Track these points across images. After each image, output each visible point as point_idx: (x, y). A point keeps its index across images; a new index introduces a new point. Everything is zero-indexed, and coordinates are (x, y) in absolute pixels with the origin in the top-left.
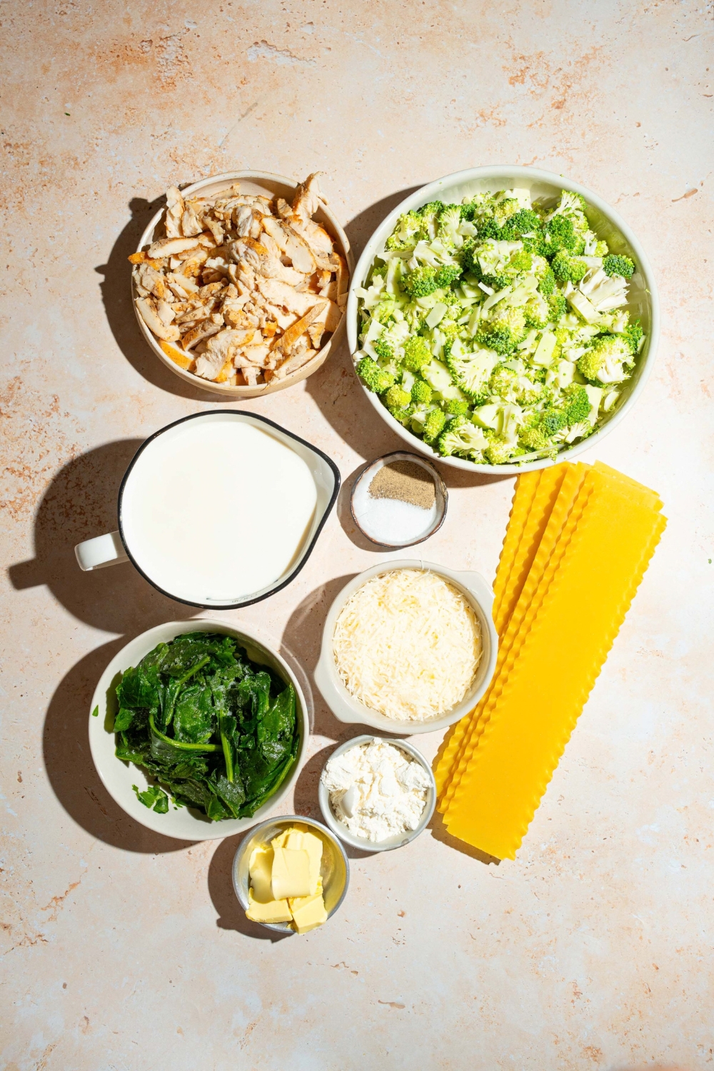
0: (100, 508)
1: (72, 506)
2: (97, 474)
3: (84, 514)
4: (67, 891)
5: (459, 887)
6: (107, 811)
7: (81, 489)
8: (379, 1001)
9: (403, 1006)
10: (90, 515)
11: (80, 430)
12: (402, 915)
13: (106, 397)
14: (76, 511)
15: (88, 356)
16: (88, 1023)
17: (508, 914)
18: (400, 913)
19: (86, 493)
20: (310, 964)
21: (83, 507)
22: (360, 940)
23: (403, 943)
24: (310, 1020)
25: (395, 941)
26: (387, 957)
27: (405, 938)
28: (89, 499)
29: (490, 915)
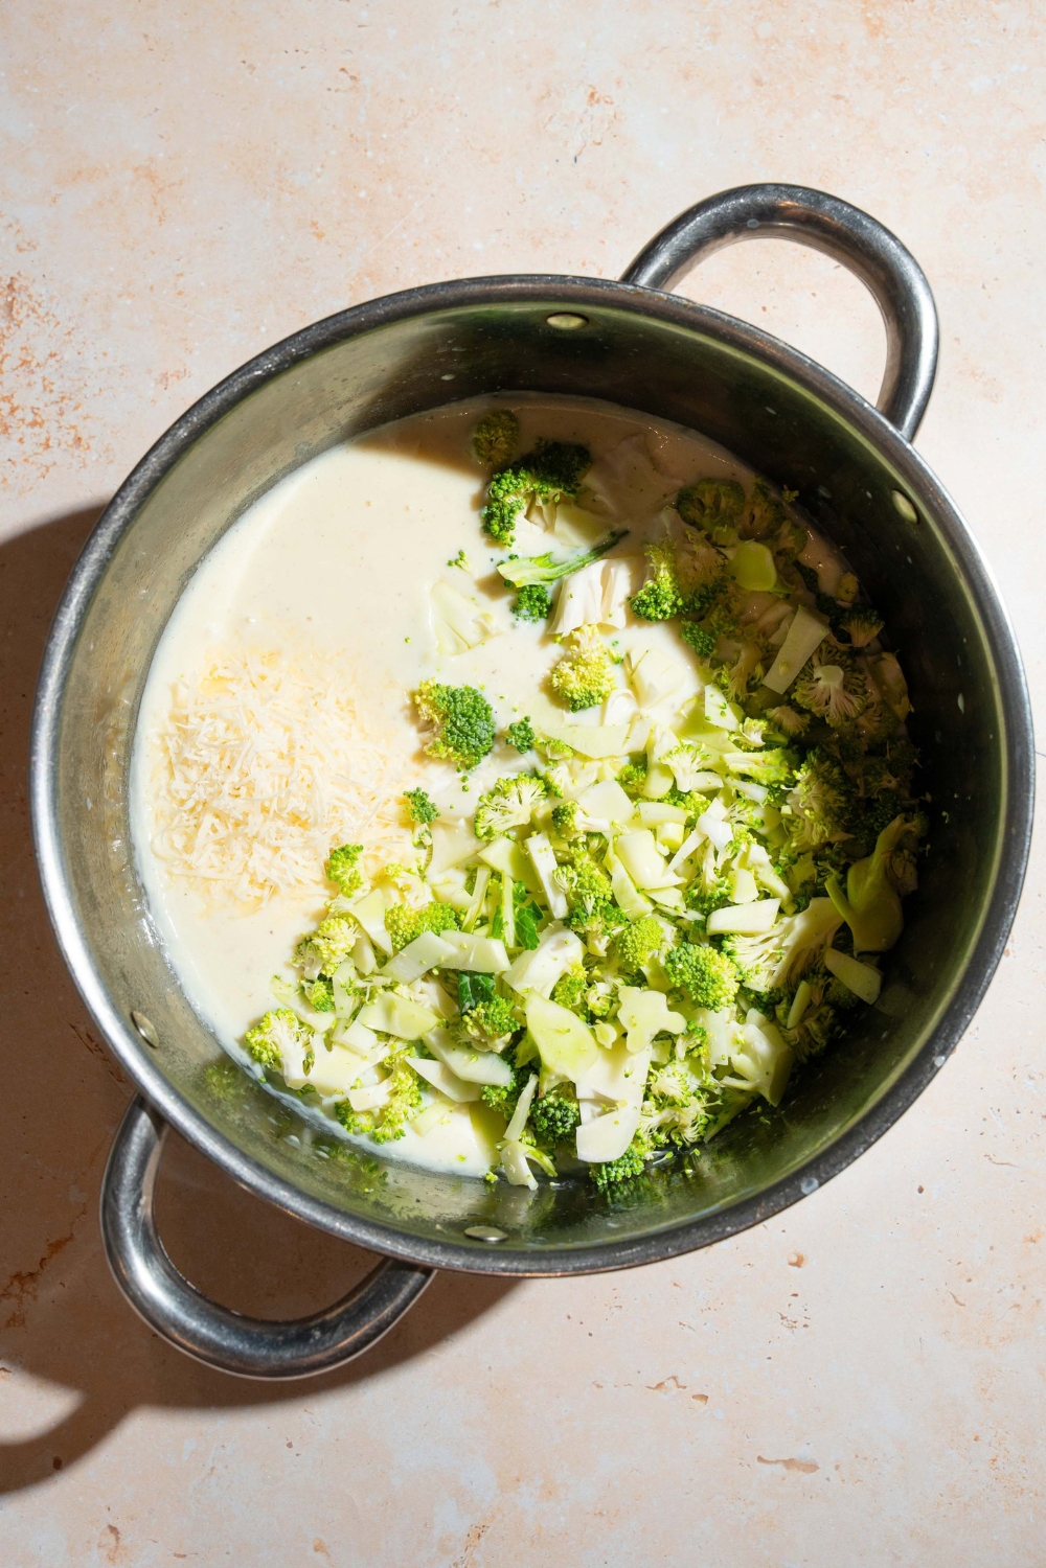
0: (76, 408)
1: (13, 410)
2: (67, 338)
3: (41, 424)
4: (43, 1259)
5: (921, 1190)
7: (33, 372)
8: (760, 1459)
9: (812, 1467)
10: (56, 425)
11: (25, 246)
12: (798, 1264)
13: (80, 173)
14: (23, 420)
15: (36, 90)
16: (117, 1539)
17: (1031, 1245)
18: (794, 1259)
19: (44, 379)
20: (598, 1386)
21: (38, 409)
22: (708, 1325)
23: (805, 1326)
24: (608, 1512)
25: (785, 1321)
26: (770, 1358)
27: (807, 1314)
28: (51, 391)
29: (992, 1248)
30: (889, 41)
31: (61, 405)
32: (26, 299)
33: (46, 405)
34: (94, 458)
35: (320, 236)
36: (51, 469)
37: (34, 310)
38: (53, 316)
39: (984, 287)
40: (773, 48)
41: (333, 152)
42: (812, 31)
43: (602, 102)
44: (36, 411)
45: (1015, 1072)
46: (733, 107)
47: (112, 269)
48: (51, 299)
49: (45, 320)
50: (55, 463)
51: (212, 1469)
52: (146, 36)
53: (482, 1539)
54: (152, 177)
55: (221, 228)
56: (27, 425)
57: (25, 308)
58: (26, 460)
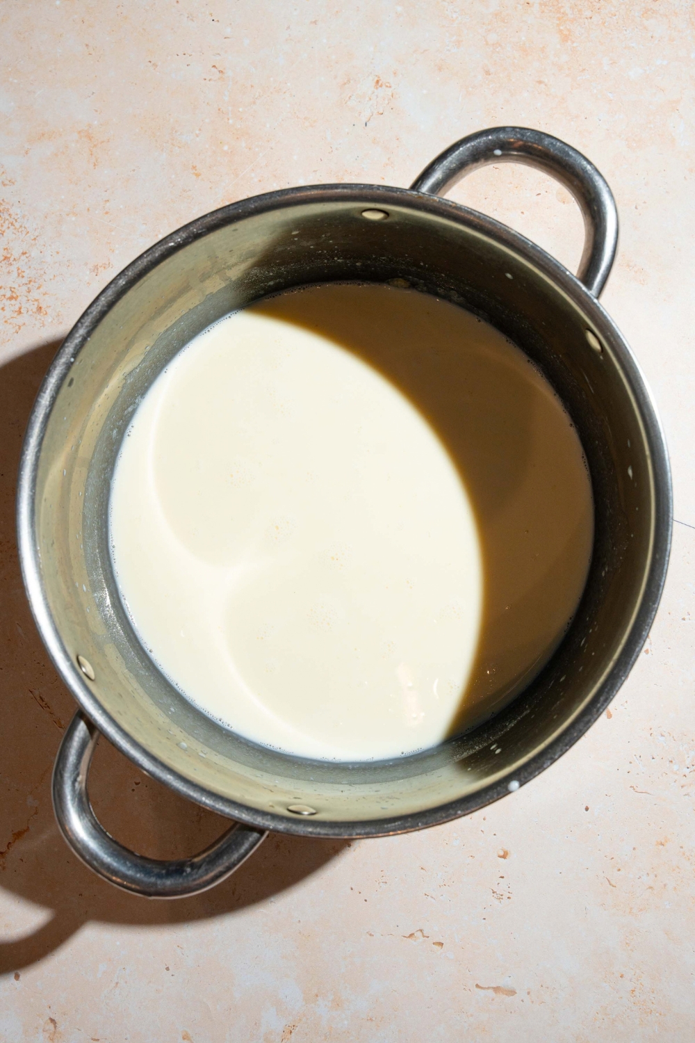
0: (39, 288)
2: (33, 242)
3: (16, 299)
4: (10, 843)
5: (587, 809)
6: (63, 722)
7: (11, 264)
8: (477, 986)
9: (512, 992)
11: (7, 182)
12: (504, 857)
13: (43, 135)
14: (4, 296)
15: (16, 81)
16: (55, 1027)
17: (661, 847)
18: (502, 853)
19: (18, 269)
20: (371, 935)
21: (14, 288)
22: (444, 896)
23: (508, 898)
24: (376, 1018)
25: (495, 895)
26: (484, 919)
27: (510, 890)
28: (23, 277)
29: (634, 849)
30: (575, 45)
31: (29, 286)
32: (8, 217)
33: (19, 286)
34: (50, 320)
35: (198, 175)
36: (22, 328)
37: (12, 224)
38: (25, 228)
39: (636, 208)
40: (497, 50)
41: (207, 121)
42: (523, 38)
43: (384, 87)
44: (13, 290)
45: (651, 732)
46: (470, 89)
47: (63, 197)
48: (24, 217)
49: (20, 230)
50: (24, 324)
51: (117, 983)
52: (87, 45)
53: (293, 1034)
54: (90, 138)
55: (134, 170)
56: (7, 299)
57: (7, 222)
58: (6, 322)
